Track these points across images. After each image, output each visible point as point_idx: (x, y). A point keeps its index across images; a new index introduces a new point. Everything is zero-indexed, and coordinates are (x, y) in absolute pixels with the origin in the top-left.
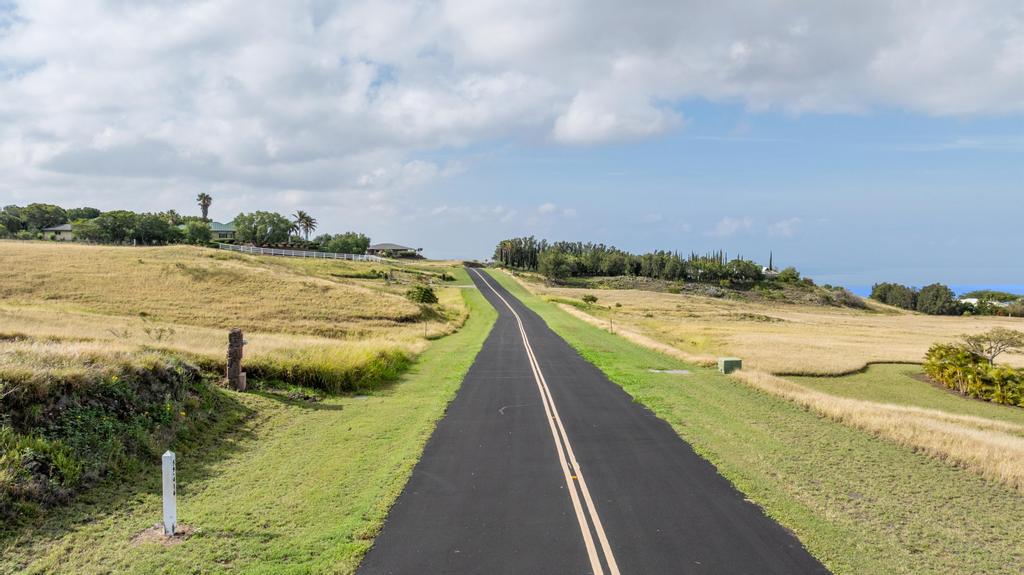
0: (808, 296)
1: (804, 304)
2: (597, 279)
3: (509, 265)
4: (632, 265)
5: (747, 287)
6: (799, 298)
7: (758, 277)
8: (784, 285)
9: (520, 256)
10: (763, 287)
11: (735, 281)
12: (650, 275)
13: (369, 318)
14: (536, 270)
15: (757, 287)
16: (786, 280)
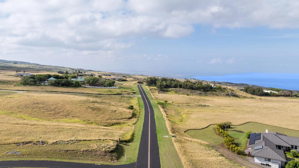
0: (223, 93)
1: (221, 96)
2: (170, 89)
3: (149, 85)
4: (179, 85)
5: (208, 91)
6: (220, 94)
7: (211, 88)
8: (217, 90)
9: (152, 82)
10: (212, 91)
11: (205, 89)
12: (184, 88)
13: (124, 119)
14: (156, 86)
15: (210, 91)
16: (218, 89)
